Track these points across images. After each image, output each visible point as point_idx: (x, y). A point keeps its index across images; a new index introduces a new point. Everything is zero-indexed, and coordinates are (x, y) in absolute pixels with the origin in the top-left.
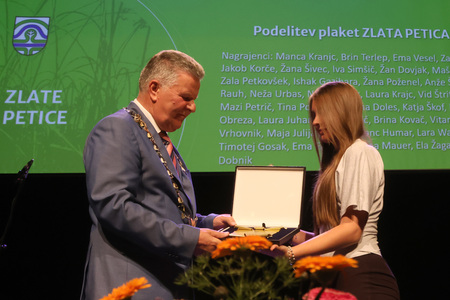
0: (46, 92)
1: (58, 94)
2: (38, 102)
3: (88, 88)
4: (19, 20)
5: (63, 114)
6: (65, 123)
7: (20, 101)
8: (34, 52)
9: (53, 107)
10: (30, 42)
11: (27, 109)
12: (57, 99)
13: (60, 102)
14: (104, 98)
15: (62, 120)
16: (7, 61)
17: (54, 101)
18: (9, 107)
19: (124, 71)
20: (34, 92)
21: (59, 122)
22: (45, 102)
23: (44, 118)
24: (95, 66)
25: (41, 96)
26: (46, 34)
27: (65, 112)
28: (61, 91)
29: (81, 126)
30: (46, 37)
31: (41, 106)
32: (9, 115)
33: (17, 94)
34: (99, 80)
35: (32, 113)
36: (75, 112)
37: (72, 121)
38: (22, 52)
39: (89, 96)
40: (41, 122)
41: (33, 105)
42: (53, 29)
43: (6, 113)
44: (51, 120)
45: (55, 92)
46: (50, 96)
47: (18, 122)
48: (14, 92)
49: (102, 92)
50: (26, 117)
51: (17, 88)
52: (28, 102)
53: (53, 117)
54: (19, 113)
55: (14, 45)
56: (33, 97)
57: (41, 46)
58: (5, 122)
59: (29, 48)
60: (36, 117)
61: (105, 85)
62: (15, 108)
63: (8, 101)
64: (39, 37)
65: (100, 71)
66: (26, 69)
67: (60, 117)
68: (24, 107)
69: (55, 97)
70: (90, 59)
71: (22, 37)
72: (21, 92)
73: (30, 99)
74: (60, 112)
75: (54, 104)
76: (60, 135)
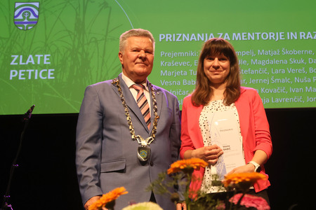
0: (39, 56)
1: (47, 57)
2: (33, 63)
3: (69, 52)
4: (18, 5)
5: (52, 72)
6: (53, 78)
7: (21, 63)
8: (30, 28)
9: (44, 67)
10: (26, 21)
11: (26, 69)
12: (47, 61)
13: (49, 63)
14: (80, 60)
15: (51, 76)
16: (11, 35)
17: (45, 63)
18: (13, 67)
19: (93, 40)
20: (31, 56)
21: (49, 78)
22: (39, 63)
23: (39, 74)
24: (73, 36)
25: (36, 59)
26: (37, 14)
27: (53, 70)
28: (49, 55)
29: (65, 80)
30: (38, 17)
31: (36, 66)
32: (14, 73)
33: (19, 58)
34: (76, 46)
35: (30, 71)
36: (60, 70)
37: (58, 77)
38: (21, 28)
39: (69, 59)
40: (36, 78)
41: (30, 66)
42: (42, 11)
43: (12, 71)
44: (43, 76)
45: (46, 56)
46: (42, 59)
47: (20, 78)
48: (16, 57)
49: (79, 56)
50: (26, 74)
51: (19, 54)
52: (27, 63)
53: (45, 74)
54: (21, 71)
55: (15, 23)
56: (30, 60)
57: (34, 23)
58: (11, 78)
59: (26, 25)
60: (33, 74)
61: (80, 50)
62: (18, 68)
63: (12, 63)
64: (32, 17)
65: (77, 41)
66: (24, 40)
67: (50, 74)
68: (24, 67)
69: (45, 59)
70: (69, 32)
71: (20, 17)
72: (21, 56)
73: (28, 61)
74: (50, 70)
75: (45, 65)
76: (51, 87)
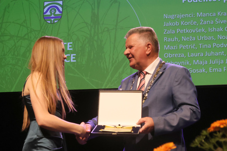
1: (70, 45)
3: (87, 40)
4: (46, 3)
5: (73, 56)
6: (75, 61)
8: (56, 21)
9: (68, 52)
10: (53, 16)
12: (70, 48)
13: (72, 49)
14: (96, 46)
16: (41, 28)
17: (68, 49)
19: (106, 29)
21: (72, 61)
24: (89, 27)
26: (61, 10)
27: (75, 55)
28: (71, 43)
29: (84, 63)
30: (61, 12)
34: (92, 36)
36: (80, 54)
37: (79, 60)
38: (49, 22)
39: (87, 45)
42: (65, 7)
44: (67, 60)
45: (69, 44)
46: (66, 46)
49: (95, 42)
53: (68, 58)
55: (44, 18)
57: (59, 17)
59: (52, 19)
61: (96, 38)
64: (57, 13)
66: (52, 31)
67: (72, 58)
69: (69, 46)
70: (85, 23)
71: (48, 13)
74: (72, 55)
75: (69, 51)
76: (73, 68)
